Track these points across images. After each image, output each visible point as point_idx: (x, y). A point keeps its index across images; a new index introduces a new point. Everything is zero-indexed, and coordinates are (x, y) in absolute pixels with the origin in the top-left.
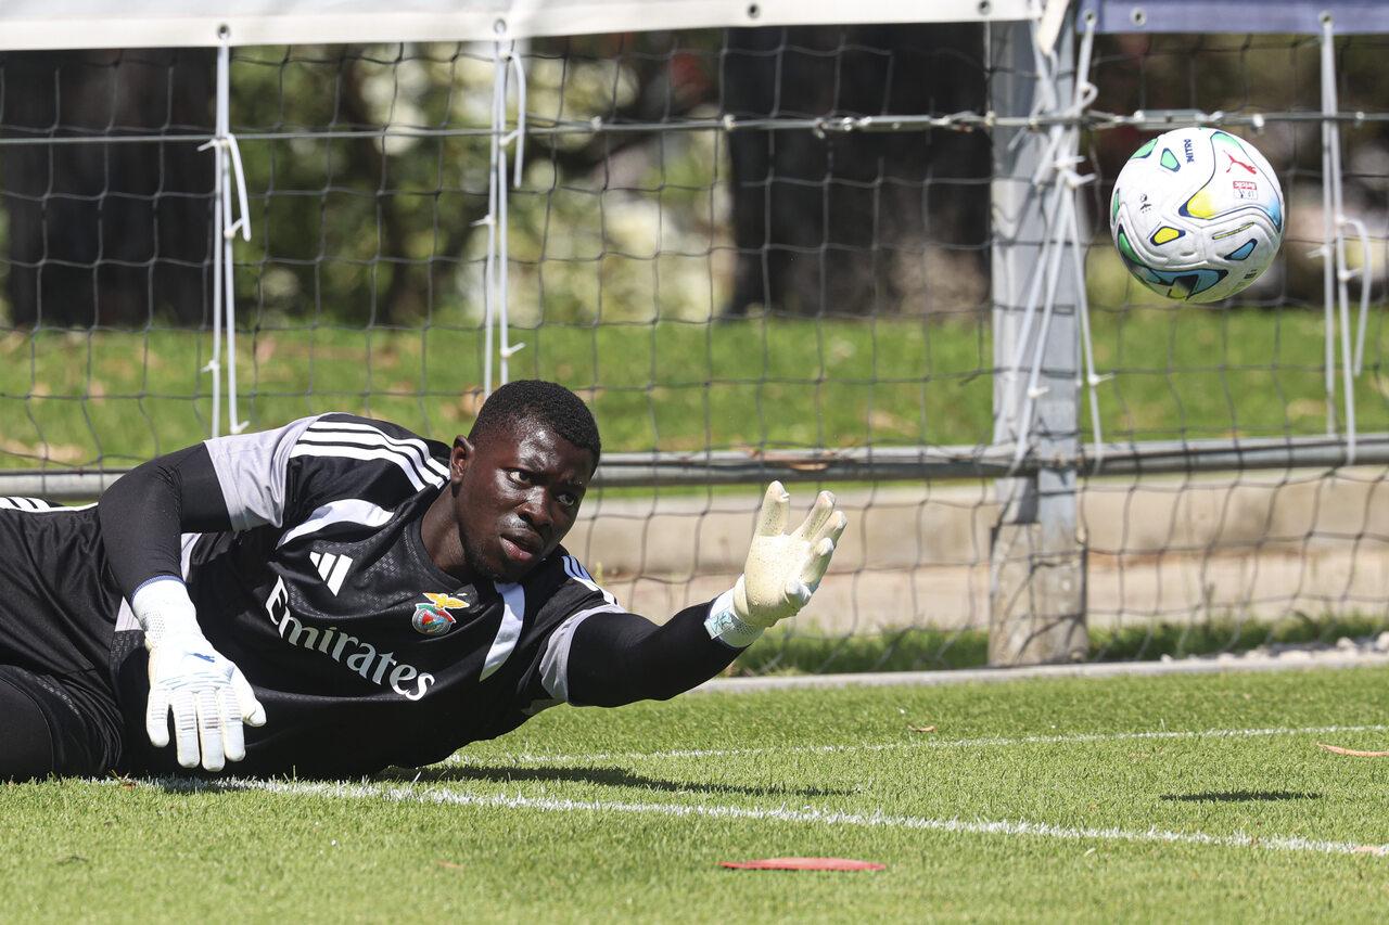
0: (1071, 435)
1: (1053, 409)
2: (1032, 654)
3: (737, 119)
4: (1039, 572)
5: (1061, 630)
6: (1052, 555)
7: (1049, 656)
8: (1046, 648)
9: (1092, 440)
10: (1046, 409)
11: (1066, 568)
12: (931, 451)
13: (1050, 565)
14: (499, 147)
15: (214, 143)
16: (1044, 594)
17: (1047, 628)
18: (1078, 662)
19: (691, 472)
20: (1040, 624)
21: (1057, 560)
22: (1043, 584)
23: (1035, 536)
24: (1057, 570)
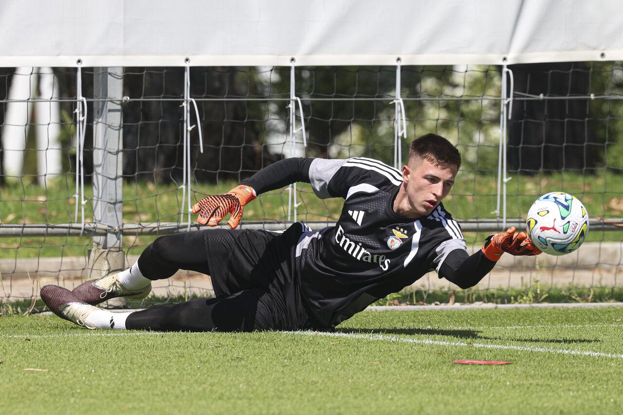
3: (596, 95)
14: (504, 105)
15: (395, 101)
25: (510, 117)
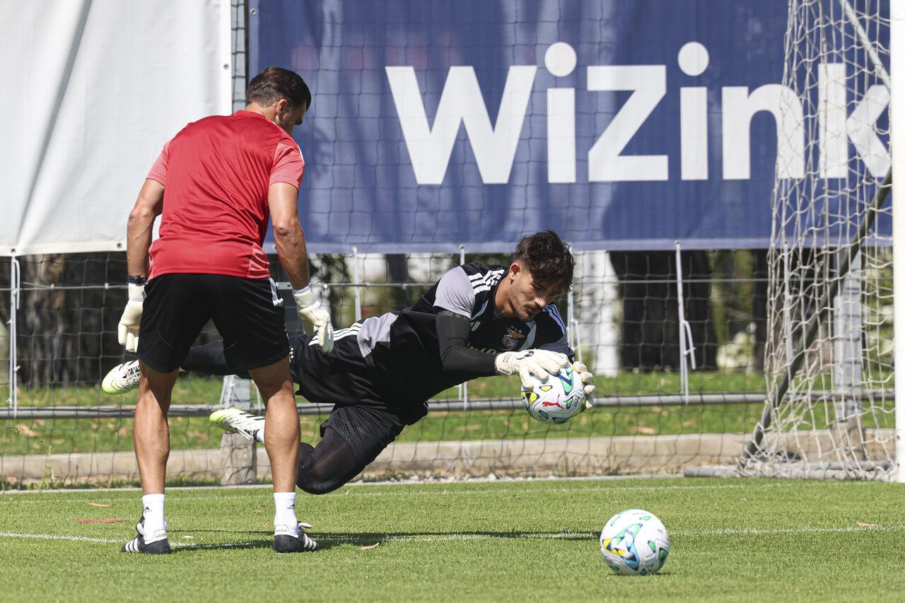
0: (248, 401)
1: (240, 392)
2: (233, 481)
4: (235, 451)
5: (243, 472)
6: (240, 445)
7: (239, 482)
8: (238, 479)
9: (257, 403)
10: (237, 391)
11: (245, 450)
12: (191, 406)
13: (240, 449)
14: (13, 295)
16: (237, 459)
17: (238, 471)
18: (251, 484)
19: (91, 413)
20: (235, 470)
21: (242, 446)
22: (236, 455)
23: (233, 438)
24: (241, 451)
25: (18, 307)
